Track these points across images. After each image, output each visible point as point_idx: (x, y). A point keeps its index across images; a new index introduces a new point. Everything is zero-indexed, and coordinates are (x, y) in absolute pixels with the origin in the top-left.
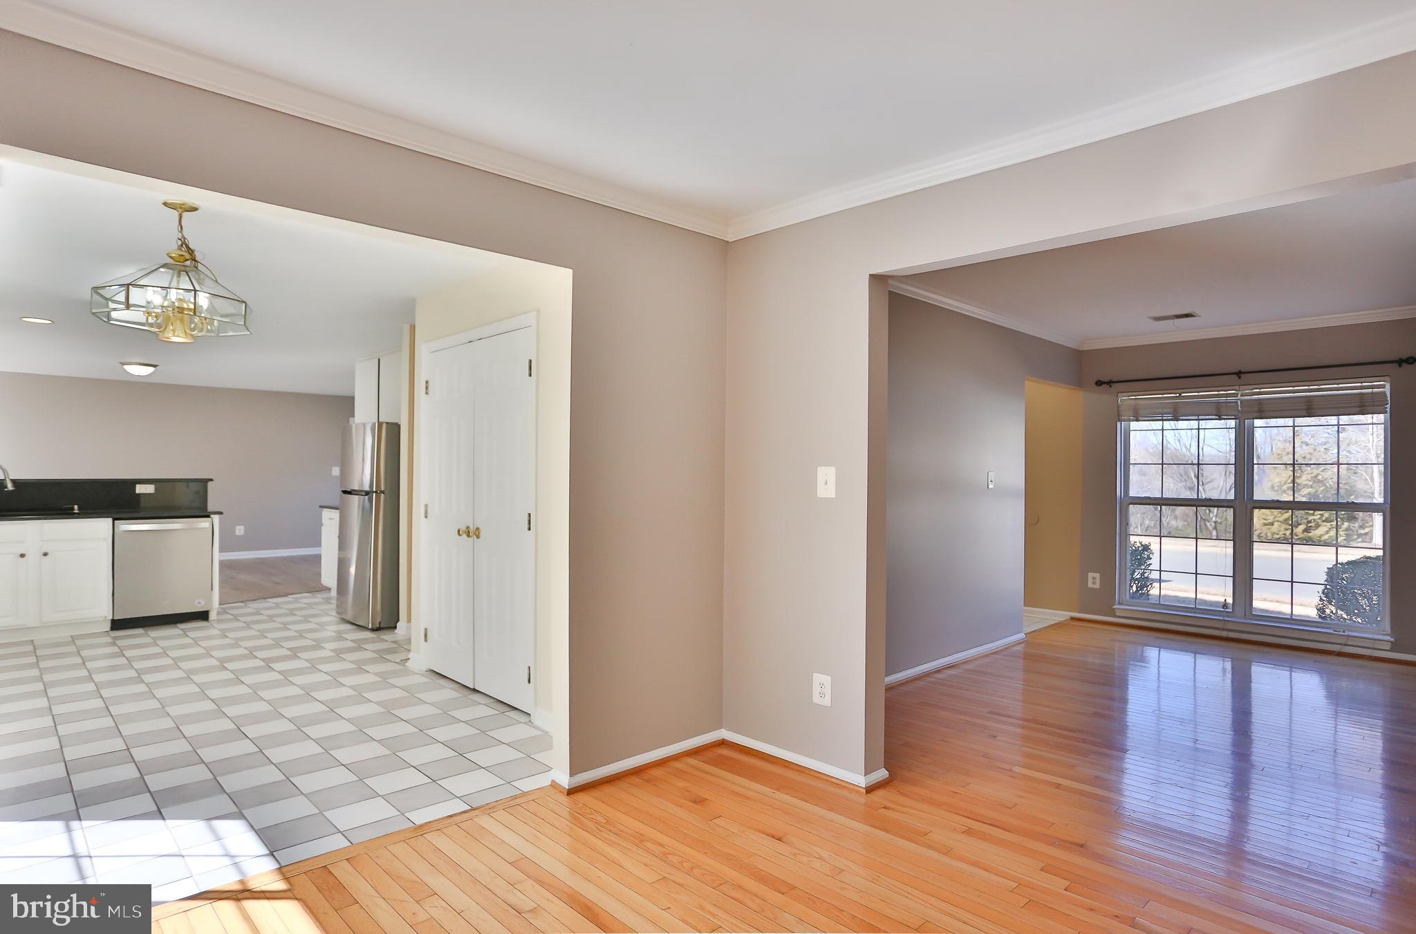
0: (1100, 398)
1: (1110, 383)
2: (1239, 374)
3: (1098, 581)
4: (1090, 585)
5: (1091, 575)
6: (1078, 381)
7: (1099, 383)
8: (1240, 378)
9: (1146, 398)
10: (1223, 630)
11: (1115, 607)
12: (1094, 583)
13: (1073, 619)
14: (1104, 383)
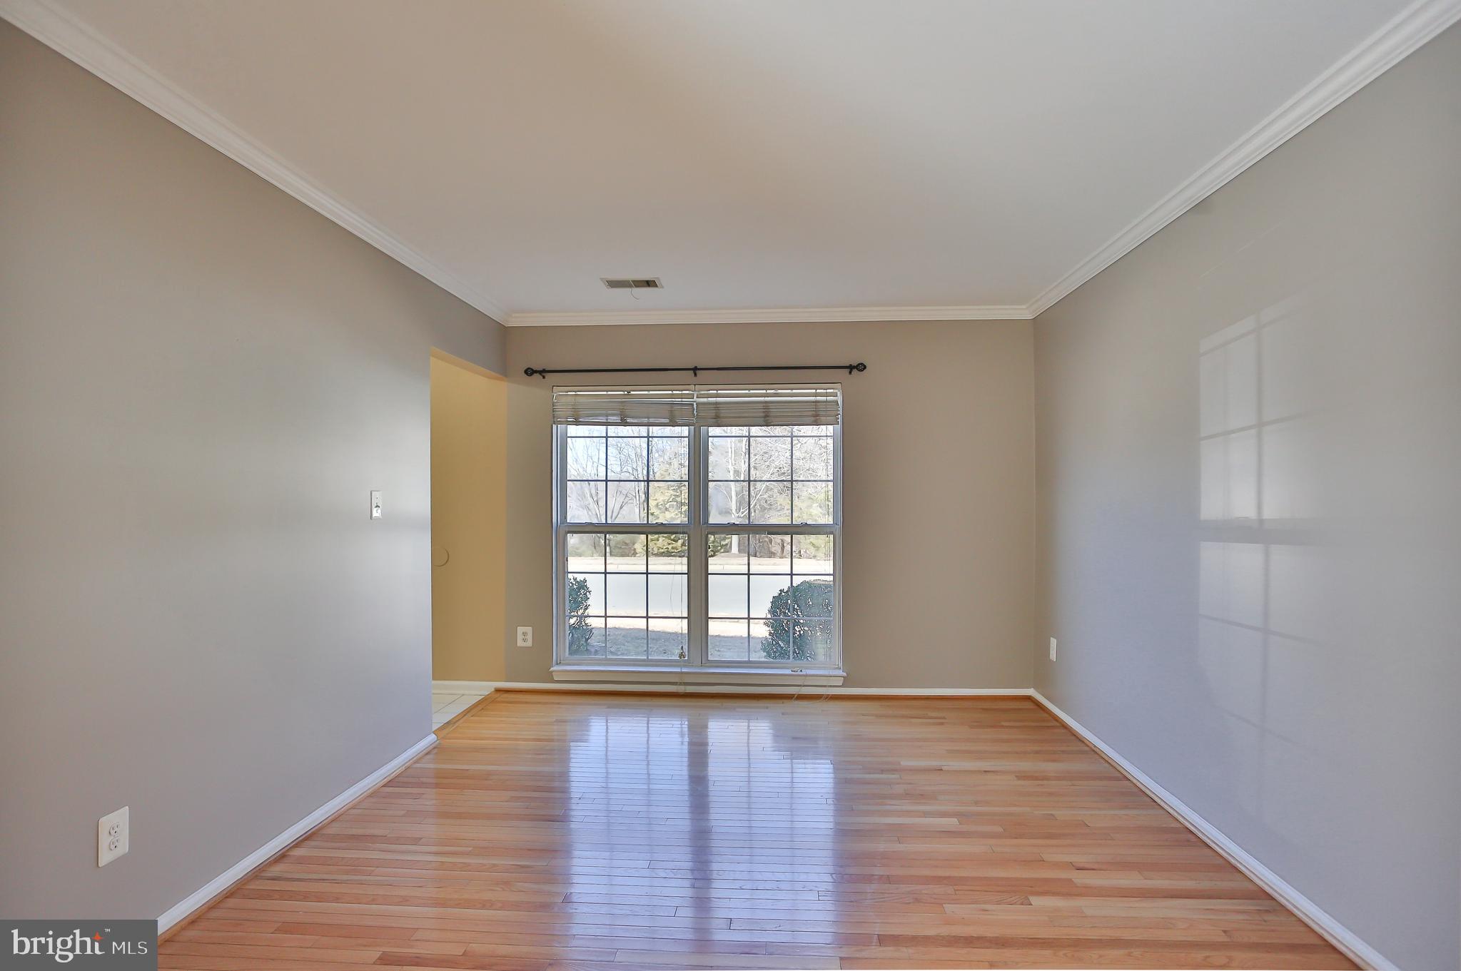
0: (533, 392)
1: (543, 372)
2: (695, 370)
3: (530, 637)
4: (520, 643)
5: (520, 630)
6: (503, 369)
7: (530, 372)
8: (695, 375)
9: (588, 395)
10: (681, 684)
11: (552, 669)
12: (524, 640)
13: (498, 690)
14: (536, 372)
